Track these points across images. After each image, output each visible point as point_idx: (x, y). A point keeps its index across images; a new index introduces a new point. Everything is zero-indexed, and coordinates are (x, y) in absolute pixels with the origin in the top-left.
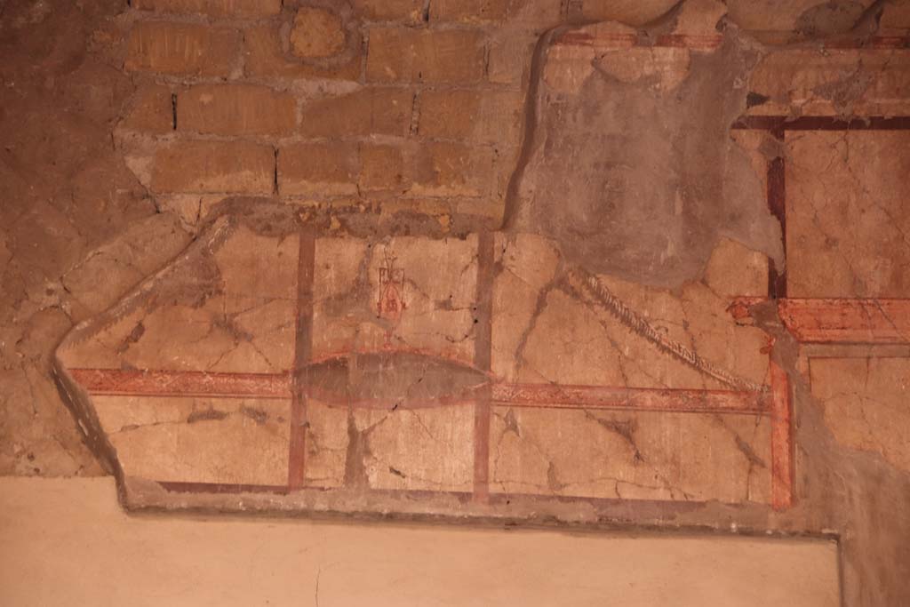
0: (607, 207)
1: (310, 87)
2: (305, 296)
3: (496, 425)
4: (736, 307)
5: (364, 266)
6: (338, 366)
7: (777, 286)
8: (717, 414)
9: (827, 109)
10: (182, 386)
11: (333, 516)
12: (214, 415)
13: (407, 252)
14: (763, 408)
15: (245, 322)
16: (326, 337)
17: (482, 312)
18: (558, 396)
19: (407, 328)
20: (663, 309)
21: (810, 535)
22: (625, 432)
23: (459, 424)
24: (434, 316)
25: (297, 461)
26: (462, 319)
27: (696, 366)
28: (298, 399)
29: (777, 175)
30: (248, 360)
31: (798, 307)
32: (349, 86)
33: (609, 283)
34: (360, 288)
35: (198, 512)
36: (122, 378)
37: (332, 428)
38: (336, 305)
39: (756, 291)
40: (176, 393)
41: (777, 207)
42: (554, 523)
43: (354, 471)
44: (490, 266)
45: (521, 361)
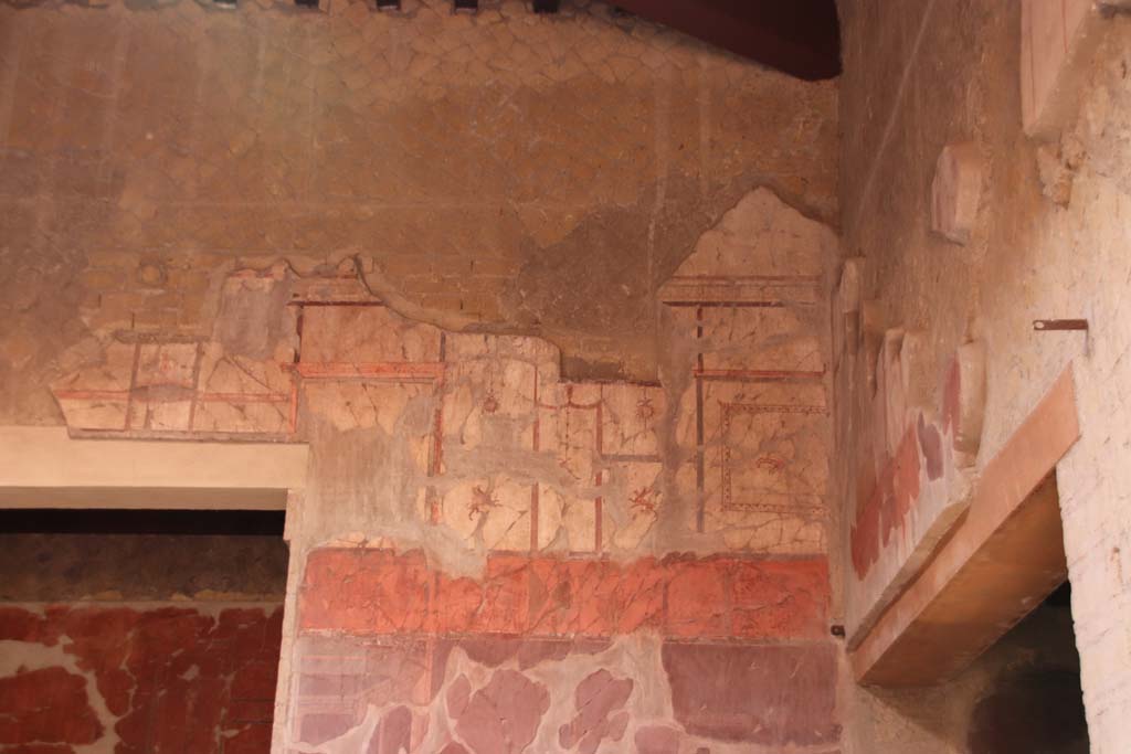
0: (243, 332)
1: (147, 292)
2: (136, 364)
3: (197, 407)
4: (283, 366)
5: (157, 354)
6: (145, 388)
7: (297, 359)
8: (273, 403)
9: (319, 299)
10: (90, 395)
11: (139, 439)
12: (101, 406)
13: (171, 349)
14: (288, 400)
15: (114, 374)
16: (142, 378)
17: (196, 369)
18: (220, 397)
19: (169, 375)
20: (258, 368)
21: (300, 442)
22: (241, 409)
23: (185, 407)
24: (179, 369)
25: (128, 421)
26: (189, 371)
27: (268, 387)
28: (130, 400)
29: (300, 320)
30: (114, 386)
31: (303, 363)
32: (160, 291)
33: (240, 358)
34: (155, 362)
35: (93, 438)
36: (70, 393)
37: (141, 409)
38: (147, 367)
39: (289, 360)
40: (87, 398)
41: (299, 333)
42: (213, 440)
43: (147, 424)
44: (200, 353)
45: (208, 386)
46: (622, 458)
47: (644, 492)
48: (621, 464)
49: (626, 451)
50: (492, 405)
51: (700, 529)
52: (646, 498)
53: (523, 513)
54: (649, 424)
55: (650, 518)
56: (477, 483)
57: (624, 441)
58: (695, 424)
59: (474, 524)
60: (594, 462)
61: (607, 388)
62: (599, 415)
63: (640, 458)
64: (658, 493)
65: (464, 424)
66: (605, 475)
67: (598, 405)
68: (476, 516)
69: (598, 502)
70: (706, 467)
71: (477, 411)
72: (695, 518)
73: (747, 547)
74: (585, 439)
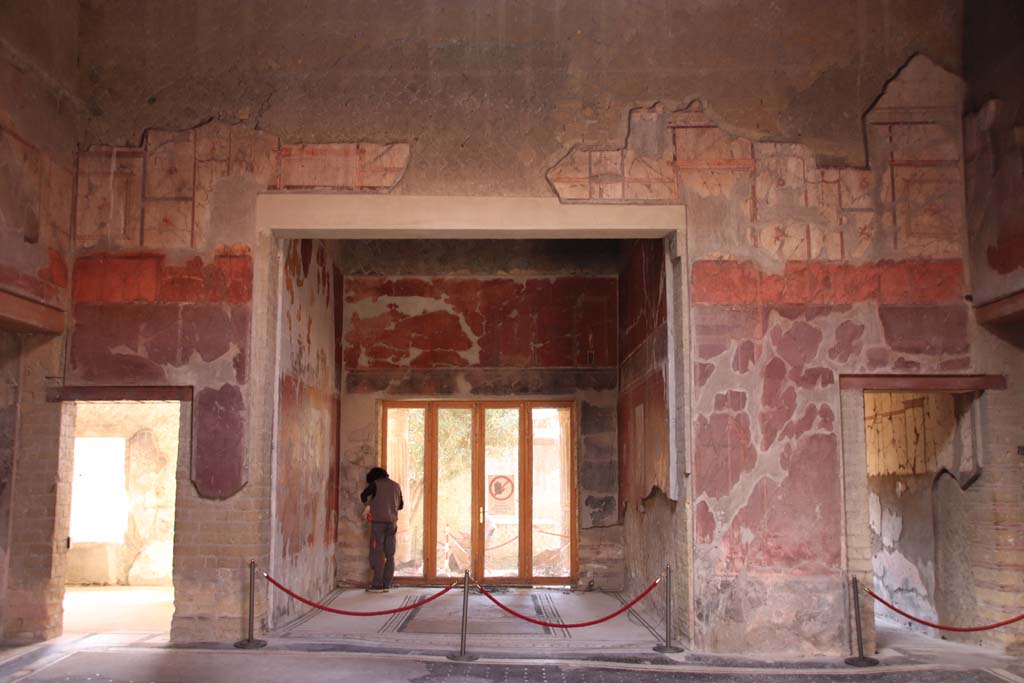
0: (644, 144)
1: (589, 122)
2: (590, 164)
3: (626, 186)
4: (668, 163)
5: (601, 157)
6: (597, 176)
7: (675, 159)
8: (665, 183)
9: (683, 124)
10: (569, 180)
11: (597, 204)
12: (575, 186)
13: (607, 154)
14: (673, 181)
15: (580, 168)
16: (594, 171)
17: (622, 164)
18: (637, 181)
19: (609, 169)
20: (655, 164)
21: (681, 204)
22: (649, 187)
23: (619, 186)
24: (613, 165)
25: (590, 193)
26: (618, 166)
27: (661, 174)
28: (590, 182)
29: (674, 136)
30: (580, 175)
31: (678, 162)
32: (595, 122)
33: (644, 158)
34: (600, 161)
35: (574, 204)
36: (558, 180)
37: (596, 188)
38: (596, 165)
39: (671, 160)
40: (568, 182)
41: (674, 143)
42: (636, 204)
43: (601, 196)
44: (623, 156)
45: (629, 173)
46: (852, 210)
47: (865, 228)
48: (852, 213)
49: (854, 206)
50: (781, 183)
51: (896, 247)
52: (867, 231)
53: (802, 240)
54: (866, 191)
55: (869, 242)
56: (777, 225)
57: (853, 201)
58: (890, 191)
59: (777, 247)
60: (838, 212)
61: (843, 172)
62: (839, 187)
63: (862, 210)
64: (872, 228)
65: (768, 193)
66: (844, 219)
67: (838, 181)
68: (778, 243)
69: (842, 234)
70: (897, 213)
71: (774, 185)
72: (892, 241)
73: (920, 256)
74: (834, 200)
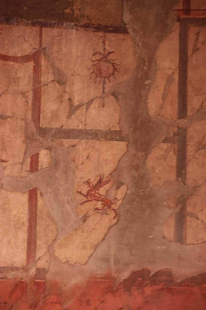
46: (68, 134)
47: (100, 183)
48: (67, 142)
49: (74, 124)
51: (180, 238)
52: (102, 191)
54: (109, 87)
55: (108, 220)
57: (73, 110)
58: (175, 88)
60: (29, 138)
61: (49, 34)
62: (37, 70)
63: (95, 135)
64: (119, 185)
66: (44, 158)
67: (35, 57)
69: (33, 195)
70: (190, 149)
72: (172, 222)
74: (16, 105)
